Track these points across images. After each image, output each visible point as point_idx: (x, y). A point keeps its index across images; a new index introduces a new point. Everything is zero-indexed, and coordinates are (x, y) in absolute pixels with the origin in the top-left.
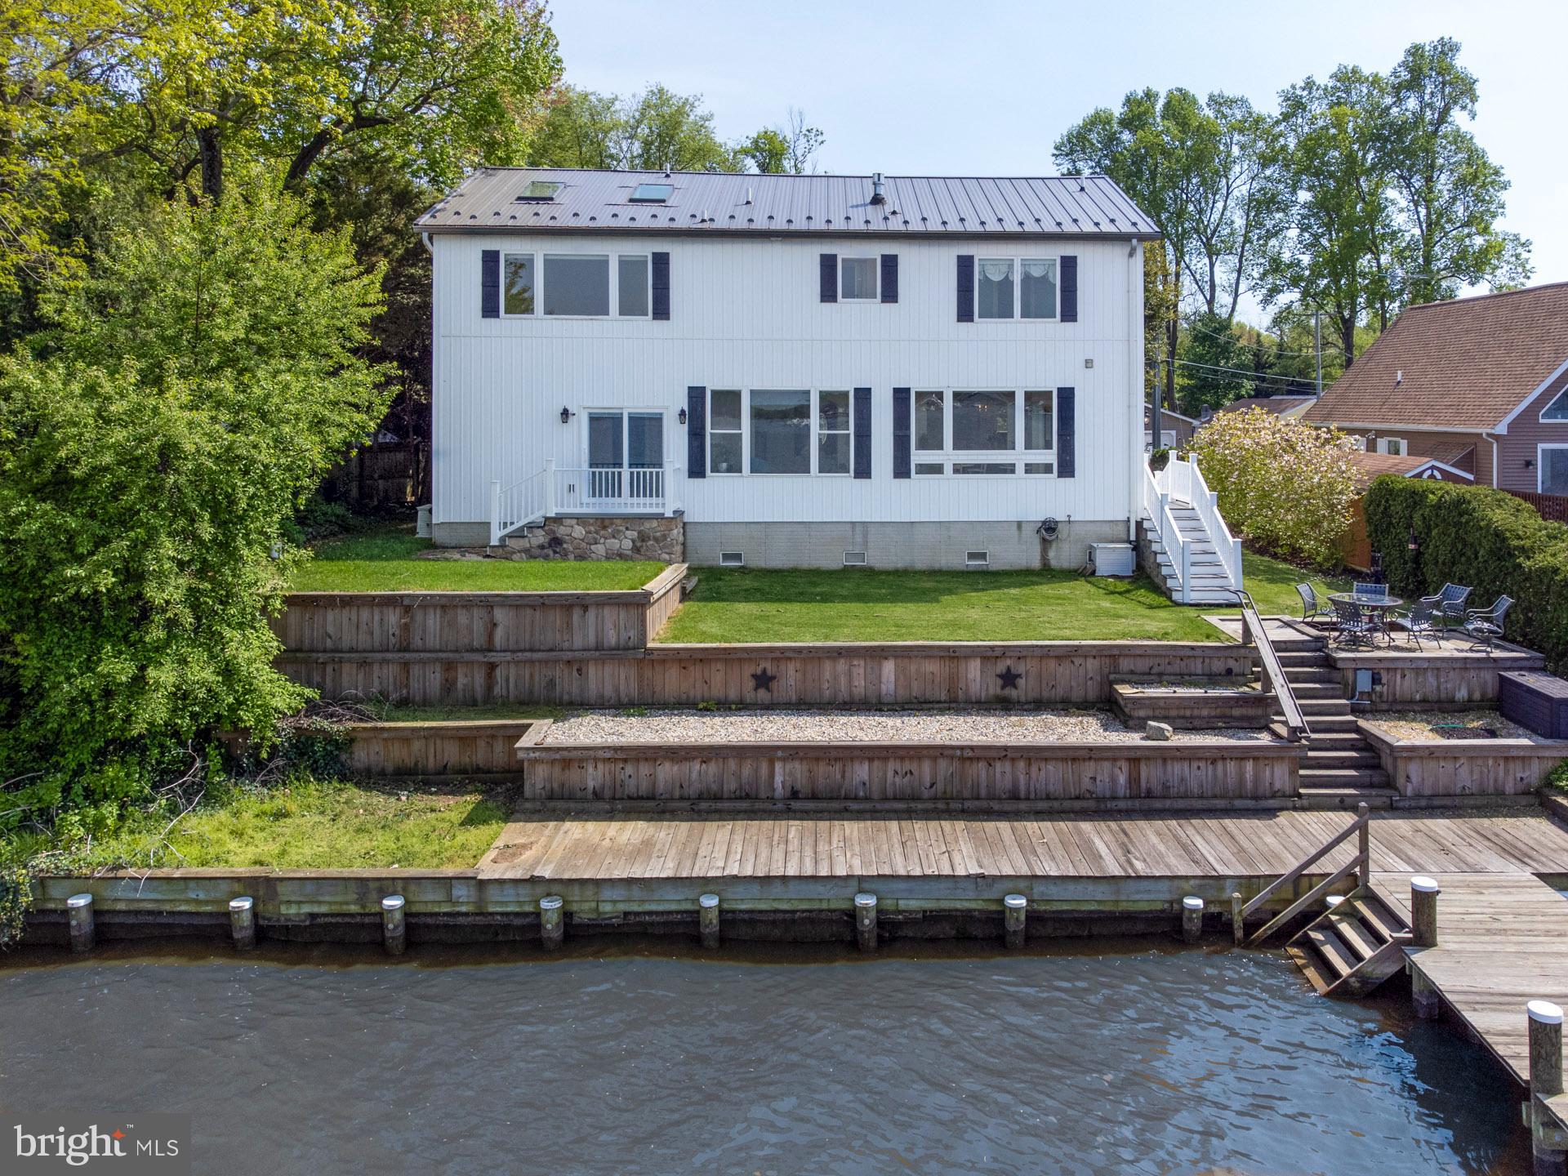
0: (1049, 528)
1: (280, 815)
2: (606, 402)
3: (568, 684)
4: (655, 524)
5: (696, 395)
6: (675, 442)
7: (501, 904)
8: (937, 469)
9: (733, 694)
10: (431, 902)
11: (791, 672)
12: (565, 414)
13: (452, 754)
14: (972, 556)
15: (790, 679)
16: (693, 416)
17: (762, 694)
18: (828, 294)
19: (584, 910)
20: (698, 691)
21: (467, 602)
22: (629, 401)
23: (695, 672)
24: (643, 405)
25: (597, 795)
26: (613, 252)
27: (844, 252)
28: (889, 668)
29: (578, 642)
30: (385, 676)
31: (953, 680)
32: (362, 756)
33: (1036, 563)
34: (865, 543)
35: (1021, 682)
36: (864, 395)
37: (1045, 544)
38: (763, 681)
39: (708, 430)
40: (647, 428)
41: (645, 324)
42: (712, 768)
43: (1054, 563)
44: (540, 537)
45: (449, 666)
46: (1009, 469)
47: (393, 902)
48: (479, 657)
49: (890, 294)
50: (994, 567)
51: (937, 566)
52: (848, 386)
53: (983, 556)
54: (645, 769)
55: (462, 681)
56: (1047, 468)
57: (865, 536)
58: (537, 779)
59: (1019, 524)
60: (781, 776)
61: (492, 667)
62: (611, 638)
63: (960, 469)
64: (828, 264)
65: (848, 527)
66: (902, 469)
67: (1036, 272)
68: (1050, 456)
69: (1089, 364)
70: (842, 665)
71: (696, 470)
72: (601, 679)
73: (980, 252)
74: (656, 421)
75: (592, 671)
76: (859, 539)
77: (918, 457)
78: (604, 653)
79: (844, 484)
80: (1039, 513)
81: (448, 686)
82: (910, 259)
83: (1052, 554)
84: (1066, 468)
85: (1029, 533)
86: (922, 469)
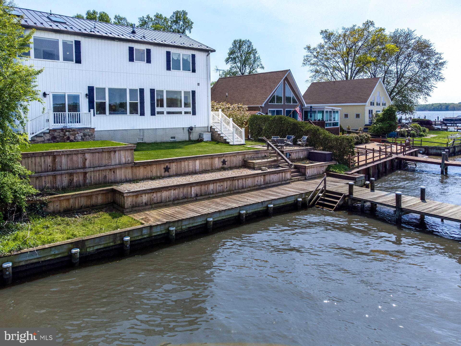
0: (191, 129)
2: (59, 91)
3: (110, 176)
4: (89, 130)
5: (91, 89)
6: (84, 103)
8: (162, 113)
9: (159, 174)
10: (137, 236)
11: (174, 166)
12: (45, 94)
13: (83, 202)
14: (172, 138)
16: (90, 96)
17: (167, 174)
18: (131, 59)
19: (178, 229)
20: (149, 175)
21: (77, 153)
22: (68, 91)
23: (149, 168)
25: (146, 204)
26: (61, 38)
27: (136, 46)
28: (198, 162)
29: (113, 163)
30: (47, 180)
31: (212, 164)
33: (187, 139)
34: (143, 135)
35: (227, 163)
36: (142, 91)
37: (190, 133)
38: (167, 169)
39: (95, 101)
41: (72, 64)
42: (177, 191)
43: (192, 139)
44: (48, 137)
45: (71, 174)
46: (181, 113)
47: (127, 238)
48: (82, 170)
49: (149, 61)
50: (178, 140)
51: (163, 141)
52: (138, 87)
53: (174, 138)
54: (159, 194)
55: (75, 179)
56: (190, 113)
57: (143, 133)
58: (128, 202)
59: (183, 128)
60: (194, 191)
61: (85, 173)
62: (123, 160)
63: (169, 113)
64: (131, 50)
65: (138, 131)
66: (153, 113)
67: (185, 58)
68: (190, 109)
69: (198, 84)
70: (186, 163)
72: (121, 174)
73: (172, 50)
74: (76, 97)
75: (118, 172)
76: (142, 134)
77: (158, 109)
78: (121, 165)
79: (137, 117)
80: (187, 125)
81: (71, 181)
82: (154, 50)
83: (191, 136)
84: (194, 113)
85: (186, 131)
86: (158, 113)
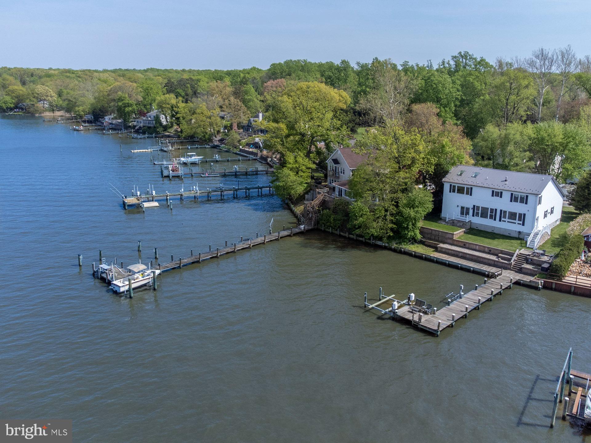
0: (520, 232)
1: (418, 247)
2: (463, 205)
3: (446, 241)
4: (465, 222)
5: (474, 206)
6: (471, 212)
7: (432, 258)
8: (505, 221)
9: (461, 245)
10: (427, 257)
12: (458, 206)
13: (434, 245)
15: (467, 245)
16: (474, 209)
17: (464, 246)
18: (493, 195)
19: (438, 260)
20: (458, 244)
21: (437, 231)
22: (466, 206)
23: (458, 242)
24: (468, 206)
25: (444, 252)
26: (466, 187)
27: (495, 190)
28: (478, 246)
29: (447, 237)
30: (429, 236)
31: (484, 250)
32: (426, 243)
35: (491, 251)
36: (496, 210)
37: (519, 235)
38: (465, 245)
39: (475, 211)
40: (468, 209)
41: (469, 196)
42: (454, 252)
44: (452, 222)
45: (435, 236)
46: (515, 223)
47: (424, 256)
48: (438, 236)
49: (501, 196)
50: (512, 236)
52: (494, 208)
53: (510, 234)
54: (448, 251)
56: (520, 224)
58: (439, 249)
59: (516, 231)
60: (460, 254)
61: (438, 238)
63: (508, 222)
64: (493, 192)
65: (492, 227)
66: (500, 220)
68: (521, 222)
70: (473, 245)
71: (473, 216)
72: (449, 241)
73: (514, 193)
75: (448, 240)
76: (493, 229)
77: (503, 219)
78: (449, 238)
79: (492, 221)
80: (518, 230)
81: (433, 239)
82: (504, 193)
83: (520, 236)
84: (523, 225)
85: (517, 232)
86: (503, 221)
